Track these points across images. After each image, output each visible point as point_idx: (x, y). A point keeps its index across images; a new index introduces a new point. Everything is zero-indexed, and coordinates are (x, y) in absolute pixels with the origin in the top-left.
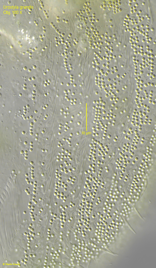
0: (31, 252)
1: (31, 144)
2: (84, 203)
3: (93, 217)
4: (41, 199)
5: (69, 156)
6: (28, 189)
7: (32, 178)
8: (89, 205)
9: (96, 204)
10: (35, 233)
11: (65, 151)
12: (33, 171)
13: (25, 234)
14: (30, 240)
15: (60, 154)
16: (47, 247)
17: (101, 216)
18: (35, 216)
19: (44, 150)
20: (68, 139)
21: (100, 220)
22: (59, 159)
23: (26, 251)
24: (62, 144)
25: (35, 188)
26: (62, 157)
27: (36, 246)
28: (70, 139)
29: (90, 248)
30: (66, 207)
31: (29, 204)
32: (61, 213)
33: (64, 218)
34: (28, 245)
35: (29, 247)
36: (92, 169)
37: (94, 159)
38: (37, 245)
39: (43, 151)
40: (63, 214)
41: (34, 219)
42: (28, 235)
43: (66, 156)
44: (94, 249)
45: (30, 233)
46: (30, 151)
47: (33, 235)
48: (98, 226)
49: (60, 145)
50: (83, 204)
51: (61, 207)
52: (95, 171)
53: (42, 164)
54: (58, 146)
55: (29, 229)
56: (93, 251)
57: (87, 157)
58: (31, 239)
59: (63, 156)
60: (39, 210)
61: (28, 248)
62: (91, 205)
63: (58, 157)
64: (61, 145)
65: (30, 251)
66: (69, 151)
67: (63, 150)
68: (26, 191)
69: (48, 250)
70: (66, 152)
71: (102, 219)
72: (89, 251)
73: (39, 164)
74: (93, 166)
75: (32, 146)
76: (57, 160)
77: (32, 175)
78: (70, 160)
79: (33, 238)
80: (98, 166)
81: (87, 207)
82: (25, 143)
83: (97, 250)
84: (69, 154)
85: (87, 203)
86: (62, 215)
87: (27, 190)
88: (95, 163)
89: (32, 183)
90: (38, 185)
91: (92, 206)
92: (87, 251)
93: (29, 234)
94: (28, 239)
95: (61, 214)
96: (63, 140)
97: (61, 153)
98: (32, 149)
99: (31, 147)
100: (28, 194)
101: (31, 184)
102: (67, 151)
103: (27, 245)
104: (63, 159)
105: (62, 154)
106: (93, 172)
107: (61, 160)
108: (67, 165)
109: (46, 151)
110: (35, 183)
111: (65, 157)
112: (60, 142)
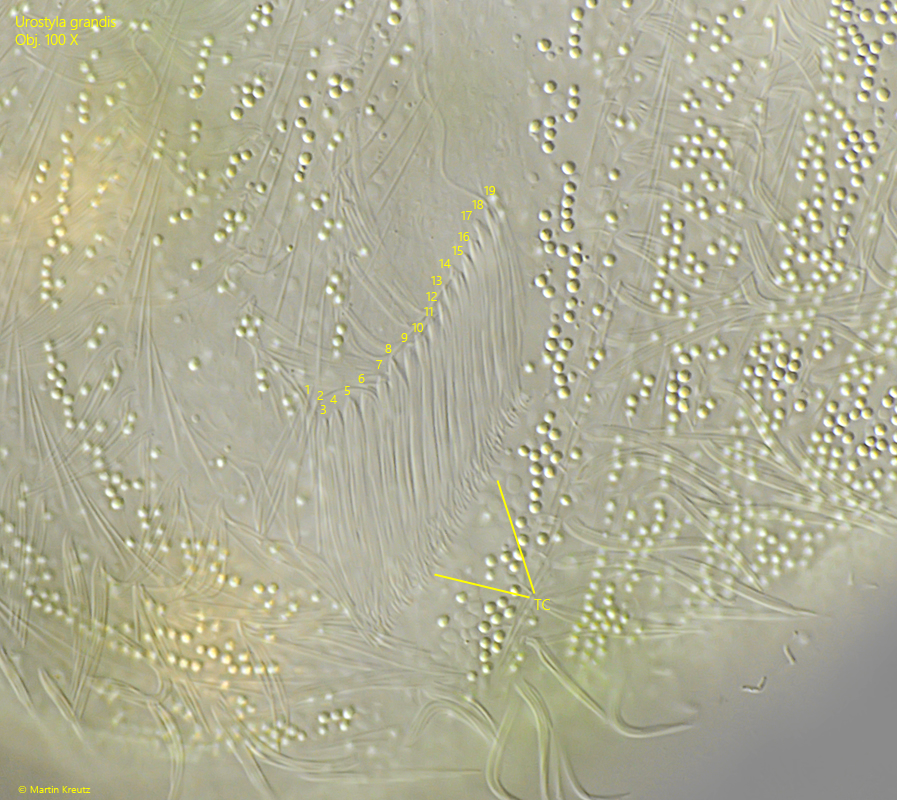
0: (545, 525)
1: (572, 92)
2: (771, 345)
3: (799, 407)
4: (602, 309)
5: (723, 152)
6: (548, 273)
7: (565, 227)
8: (787, 358)
9: (817, 355)
10: (564, 453)
11: (706, 131)
12: (571, 198)
13: (522, 453)
14: (541, 479)
15: (685, 140)
16: (610, 507)
17: (831, 409)
18: (570, 378)
19: (624, 120)
20: (724, 84)
21: (828, 423)
22: (681, 161)
23: (524, 519)
24: (699, 101)
25: (576, 270)
26: (694, 153)
27: (564, 502)
28: (731, 80)
29: (777, 531)
30: (695, 353)
31: (552, 334)
32: (676, 373)
33: (682, 394)
34: (534, 496)
35: (538, 503)
36: (812, 216)
37: (821, 178)
38: (569, 498)
39: (619, 124)
40: (682, 378)
41: (567, 389)
42: (533, 457)
43: (712, 151)
44: (793, 536)
45: (544, 450)
46: (568, 118)
47: (554, 460)
48: (816, 446)
49: (688, 104)
50: (765, 349)
51: (677, 349)
52: (821, 225)
53: (613, 177)
54: (684, 109)
55: (541, 430)
56: (789, 544)
57: (792, 163)
58: (548, 473)
59: (700, 150)
60: (590, 357)
61: (533, 509)
62: (794, 355)
63: (677, 151)
64: (695, 105)
65: (540, 520)
66: (724, 131)
67: (699, 124)
68: (539, 283)
69: (611, 516)
70: (712, 133)
71: (833, 419)
72: (772, 540)
73: (598, 172)
74: (818, 204)
75: (577, 100)
76: (675, 165)
77: (565, 215)
78: (726, 167)
79: (553, 469)
80: (835, 207)
81: (780, 364)
82: (548, 89)
83: (807, 538)
84: (723, 144)
85: (781, 348)
86: (677, 384)
87: (545, 278)
88: (826, 194)
89: (566, 249)
90: (587, 257)
91: (798, 363)
92: (765, 541)
93: (538, 453)
94: (534, 471)
95: (672, 377)
96: (706, 84)
97: (690, 137)
98: (575, 113)
99: (572, 105)
100: (547, 294)
101: (560, 252)
102: (718, 129)
103: (527, 497)
104: (695, 161)
105: (696, 141)
106: (815, 229)
107: (690, 164)
108: (711, 187)
109: (632, 126)
110: (576, 249)
111: (706, 154)
112: (692, 91)
